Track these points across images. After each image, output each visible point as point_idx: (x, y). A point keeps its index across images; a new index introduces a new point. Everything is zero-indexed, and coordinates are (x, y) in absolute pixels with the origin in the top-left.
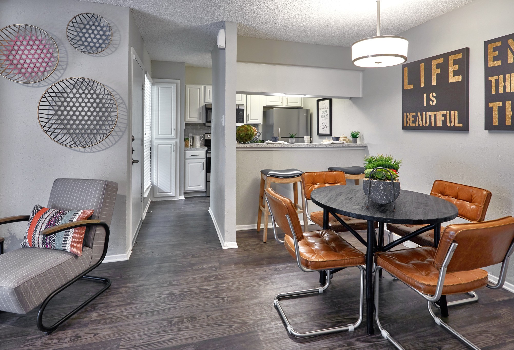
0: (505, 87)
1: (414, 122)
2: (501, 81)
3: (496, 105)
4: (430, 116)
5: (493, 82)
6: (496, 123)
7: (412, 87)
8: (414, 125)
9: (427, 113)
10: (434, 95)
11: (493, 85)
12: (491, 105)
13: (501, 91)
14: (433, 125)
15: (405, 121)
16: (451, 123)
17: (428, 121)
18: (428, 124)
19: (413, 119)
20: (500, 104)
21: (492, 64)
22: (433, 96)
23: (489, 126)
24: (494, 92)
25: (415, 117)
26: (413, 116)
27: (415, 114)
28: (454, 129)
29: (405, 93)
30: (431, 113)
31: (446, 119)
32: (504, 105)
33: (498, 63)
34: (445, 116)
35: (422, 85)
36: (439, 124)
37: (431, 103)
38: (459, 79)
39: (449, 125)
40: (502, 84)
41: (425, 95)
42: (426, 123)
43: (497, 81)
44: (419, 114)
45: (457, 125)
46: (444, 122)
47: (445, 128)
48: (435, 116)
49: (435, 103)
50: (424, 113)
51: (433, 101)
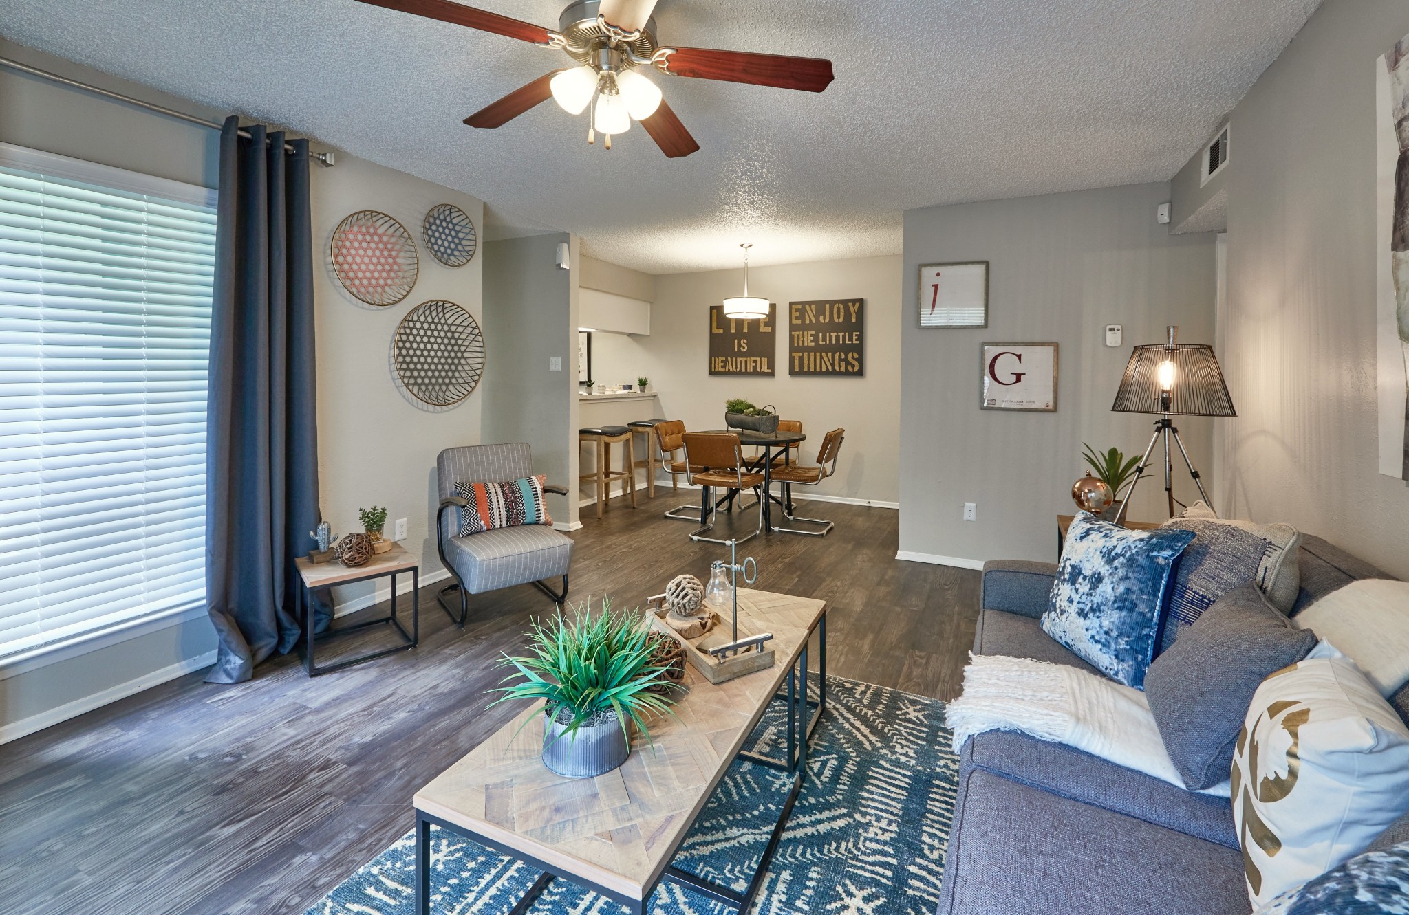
0: (803, 341)
1: (722, 367)
2: (801, 336)
3: (797, 355)
4: (741, 362)
5: (796, 336)
6: (797, 369)
7: (721, 331)
8: (723, 370)
9: (738, 359)
10: (746, 341)
11: (796, 339)
12: (794, 354)
13: (801, 344)
14: (744, 370)
15: (713, 366)
16: (761, 368)
17: (738, 366)
18: (738, 370)
19: (722, 364)
20: (800, 354)
21: (794, 322)
22: (744, 343)
23: (792, 373)
24: (796, 345)
25: (725, 362)
26: (722, 361)
27: (724, 359)
28: (764, 374)
29: (713, 337)
30: (741, 359)
31: (756, 364)
32: (803, 355)
33: (799, 322)
34: (755, 362)
35: (733, 331)
36: (750, 369)
37: (742, 349)
38: (769, 330)
39: (759, 370)
40: (801, 339)
41: (736, 341)
42: (736, 368)
43: (798, 336)
44: (729, 359)
45: (766, 370)
46: (755, 368)
47: (756, 373)
48: (746, 362)
49: (746, 349)
50: (734, 359)
51: (744, 348)
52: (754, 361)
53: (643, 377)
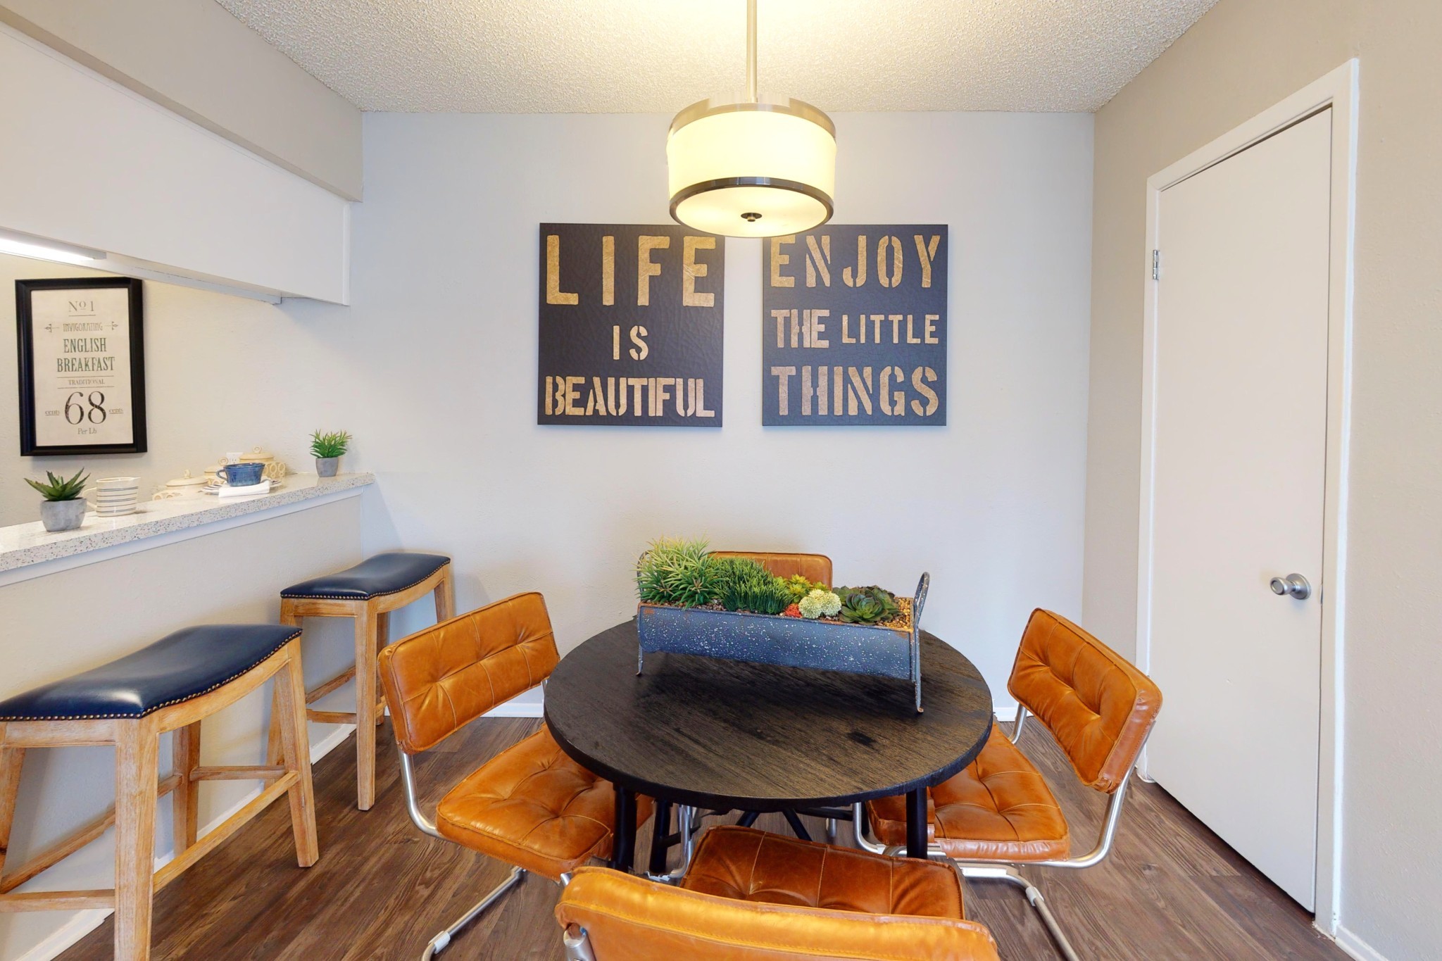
0: (801, 335)
1: (576, 403)
2: (795, 321)
3: (784, 373)
4: (630, 389)
5: (780, 321)
6: (784, 410)
7: (573, 299)
8: (579, 411)
9: (623, 381)
10: (644, 332)
11: (781, 328)
12: (775, 371)
13: (794, 343)
14: (638, 412)
15: (549, 401)
16: (686, 407)
17: (623, 401)
18: (622, 411)
19: (577, 395)
20: (792, 371)
21: (778, 281)
22: (639, 335)
23: (771, 417)
24: (781, 344)
25: (584, 391)
26: (576, 387)
27: (581, 380)
28: (694, 422)
29: (549, 316)
30: (632, 381)
31: (673, 397)
32: (799, 371)
33: (789, 282)
34: (670, 389)
35: (608, 299)
36: (656, 410)
37: (633, 353)
38: (707, 300)
39: (681, 412)
40: (795, 329)
41: (616, 329)
42: (617, 406)
43: (787, 321)
44: (597, 381)
45: (702, 413)
46: (669, 405)
47: (670, 419)
48: (645, 390)
49: (644, 355)
50: (611, 381)
51: (639, 350)
52: (667, 389)
53: (330, 429)
